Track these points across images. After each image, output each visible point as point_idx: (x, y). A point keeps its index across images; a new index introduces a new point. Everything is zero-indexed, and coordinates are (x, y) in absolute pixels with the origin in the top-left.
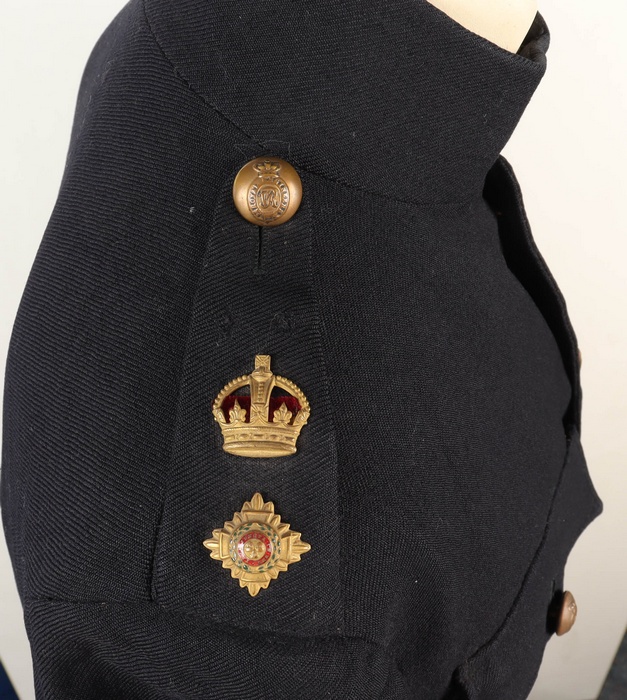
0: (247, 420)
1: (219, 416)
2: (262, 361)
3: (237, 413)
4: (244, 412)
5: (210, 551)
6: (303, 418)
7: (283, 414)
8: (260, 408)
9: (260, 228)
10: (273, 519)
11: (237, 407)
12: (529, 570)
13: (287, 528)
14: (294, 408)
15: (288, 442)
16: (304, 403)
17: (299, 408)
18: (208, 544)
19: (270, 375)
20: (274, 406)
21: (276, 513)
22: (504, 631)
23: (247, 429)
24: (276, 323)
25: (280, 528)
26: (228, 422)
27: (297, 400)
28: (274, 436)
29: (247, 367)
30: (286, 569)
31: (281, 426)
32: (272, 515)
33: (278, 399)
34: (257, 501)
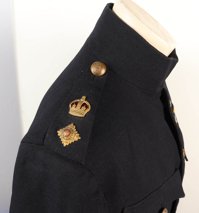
0: (76, 107)
1: (70, 106)
2: (84, 97)
3: (74, 105)
4: (76, 106)
5: (58, 134)
6: (88, 110)
7: (84, 108)
8: (79, 105)
9: (95, 76)
10: (74, 129)
11: (75, 104)
12: (152, 192)
13: (77, 132)
14: (87, 107)
15: (83, 114)
16: (90, 107)
17: (88, 108)
18: (58, 132)
19: (84, 100)
20: (83, 105)
21: (75, 128)
22: (140, 203)
23: (75, 109)
24: (90, 92)
25: (75, 131)
26: (72, 107)
27: (88, 106)
28: (80, 112)
29: (80, 98)
30: (73, 142)
31: (83, 110)
32: (74, 128)
33: (84, 105)
34: (72, 125)
